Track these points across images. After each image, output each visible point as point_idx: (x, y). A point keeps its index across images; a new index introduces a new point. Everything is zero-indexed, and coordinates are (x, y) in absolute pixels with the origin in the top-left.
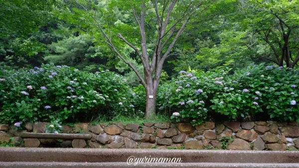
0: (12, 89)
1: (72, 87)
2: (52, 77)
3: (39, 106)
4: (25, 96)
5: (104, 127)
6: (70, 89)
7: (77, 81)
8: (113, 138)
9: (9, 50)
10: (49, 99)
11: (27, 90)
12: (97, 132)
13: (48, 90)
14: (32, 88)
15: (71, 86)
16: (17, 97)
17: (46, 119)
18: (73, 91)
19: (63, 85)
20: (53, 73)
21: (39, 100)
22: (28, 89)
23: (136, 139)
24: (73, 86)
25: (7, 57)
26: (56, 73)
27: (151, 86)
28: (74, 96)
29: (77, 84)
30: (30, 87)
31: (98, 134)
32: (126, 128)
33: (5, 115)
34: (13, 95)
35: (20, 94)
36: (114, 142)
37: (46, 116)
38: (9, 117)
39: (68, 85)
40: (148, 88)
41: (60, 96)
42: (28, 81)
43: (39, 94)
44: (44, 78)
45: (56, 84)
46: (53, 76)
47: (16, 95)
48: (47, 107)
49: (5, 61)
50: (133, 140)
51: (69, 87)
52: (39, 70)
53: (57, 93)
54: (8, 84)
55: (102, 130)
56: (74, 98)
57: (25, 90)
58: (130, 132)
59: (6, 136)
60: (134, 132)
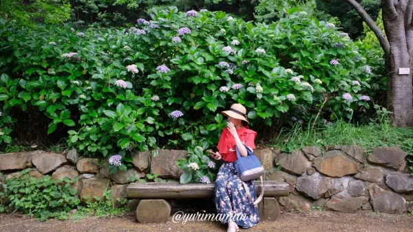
0: (95, 76)
1: (229, 61)
2: (179, 40)
3: (156, 113)
4: (124, 90)
5: (312, 157)
6: (225, 69)
7: (240, 46)
8: (336, 184)
9: (101, 5)
10: (178, 94)
11: (128, 77)
12: (296, 171)
13: (174, 73)
14: (137, 71)
15: (226, 59)
16: (107, 95)
17: (175, 142)
18: (232, 72)
19: (209, 58)
20: (181, 31)
21: (156, 98)
22: (130, 73)
23: (400, 188)
24: (231, 59)
25: (99, 14)
26: (186, 30)
27: (404, 44)
28: (236, 86)
29: (241, 53)
30: (133, 68)
31: (298, 175)
32: (371, 160)
33: (87, 138)
34: (99, 90)
35: (113, 86)
36: (342, 194)
37: (174, 134)
38: (97, 143)
39: (218, 57)
40: (396, 51)
41: (202, 87)
42: (128, 53)
43: (153, 83)
44: (162, 44)
45: (190, 57)
46: (181, 36)
47: (104, 90)
48: (176, 114)
49: (99, 21)
50: (393, 191)
51: (223, 64)
52: (147, 25)
53: (196, 81)
54: (85, 66)
55: (308, 164)
56: (237, 91)
57: (121, 77)
58: (381, 169)
59: (94, 185)
60: (391, 168)
